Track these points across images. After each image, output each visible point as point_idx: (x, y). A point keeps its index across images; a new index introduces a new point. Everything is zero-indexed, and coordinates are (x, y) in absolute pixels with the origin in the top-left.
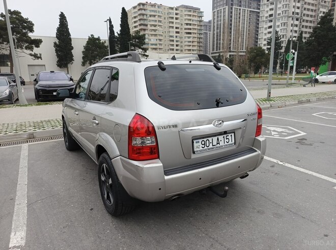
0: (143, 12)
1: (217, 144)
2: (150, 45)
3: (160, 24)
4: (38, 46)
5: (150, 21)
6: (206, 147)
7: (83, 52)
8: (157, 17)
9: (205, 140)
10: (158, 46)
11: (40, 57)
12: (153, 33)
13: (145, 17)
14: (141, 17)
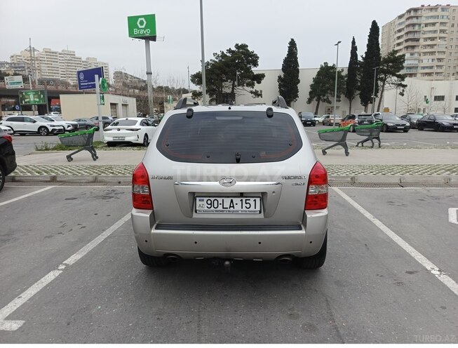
0: (415, 21)
1: (230, 207)
2: (419, 68)
3: (442, 35)
4: (259, 82)
5: (425, 33)
6: (212, 208)
7: (311, 86)
8: (437, 25)
9: (212, 199)
10: (435, 70)
11: (261, 95)
12: (429, 50)
13: (417, 28)
14: (411, 29)
